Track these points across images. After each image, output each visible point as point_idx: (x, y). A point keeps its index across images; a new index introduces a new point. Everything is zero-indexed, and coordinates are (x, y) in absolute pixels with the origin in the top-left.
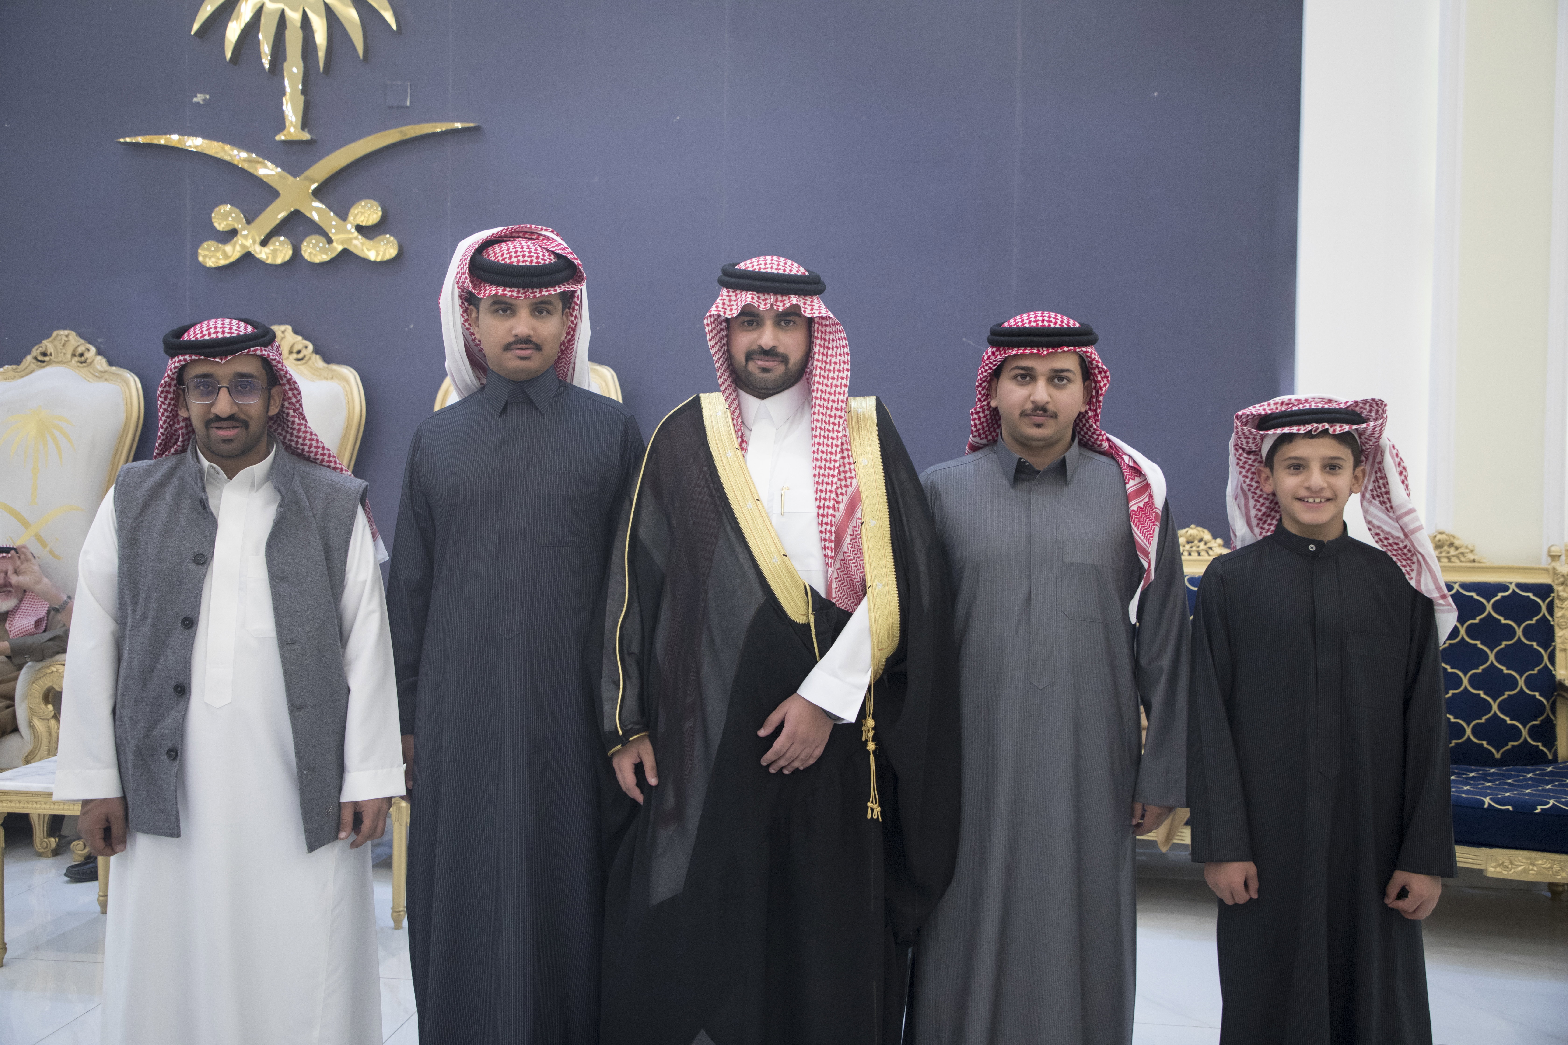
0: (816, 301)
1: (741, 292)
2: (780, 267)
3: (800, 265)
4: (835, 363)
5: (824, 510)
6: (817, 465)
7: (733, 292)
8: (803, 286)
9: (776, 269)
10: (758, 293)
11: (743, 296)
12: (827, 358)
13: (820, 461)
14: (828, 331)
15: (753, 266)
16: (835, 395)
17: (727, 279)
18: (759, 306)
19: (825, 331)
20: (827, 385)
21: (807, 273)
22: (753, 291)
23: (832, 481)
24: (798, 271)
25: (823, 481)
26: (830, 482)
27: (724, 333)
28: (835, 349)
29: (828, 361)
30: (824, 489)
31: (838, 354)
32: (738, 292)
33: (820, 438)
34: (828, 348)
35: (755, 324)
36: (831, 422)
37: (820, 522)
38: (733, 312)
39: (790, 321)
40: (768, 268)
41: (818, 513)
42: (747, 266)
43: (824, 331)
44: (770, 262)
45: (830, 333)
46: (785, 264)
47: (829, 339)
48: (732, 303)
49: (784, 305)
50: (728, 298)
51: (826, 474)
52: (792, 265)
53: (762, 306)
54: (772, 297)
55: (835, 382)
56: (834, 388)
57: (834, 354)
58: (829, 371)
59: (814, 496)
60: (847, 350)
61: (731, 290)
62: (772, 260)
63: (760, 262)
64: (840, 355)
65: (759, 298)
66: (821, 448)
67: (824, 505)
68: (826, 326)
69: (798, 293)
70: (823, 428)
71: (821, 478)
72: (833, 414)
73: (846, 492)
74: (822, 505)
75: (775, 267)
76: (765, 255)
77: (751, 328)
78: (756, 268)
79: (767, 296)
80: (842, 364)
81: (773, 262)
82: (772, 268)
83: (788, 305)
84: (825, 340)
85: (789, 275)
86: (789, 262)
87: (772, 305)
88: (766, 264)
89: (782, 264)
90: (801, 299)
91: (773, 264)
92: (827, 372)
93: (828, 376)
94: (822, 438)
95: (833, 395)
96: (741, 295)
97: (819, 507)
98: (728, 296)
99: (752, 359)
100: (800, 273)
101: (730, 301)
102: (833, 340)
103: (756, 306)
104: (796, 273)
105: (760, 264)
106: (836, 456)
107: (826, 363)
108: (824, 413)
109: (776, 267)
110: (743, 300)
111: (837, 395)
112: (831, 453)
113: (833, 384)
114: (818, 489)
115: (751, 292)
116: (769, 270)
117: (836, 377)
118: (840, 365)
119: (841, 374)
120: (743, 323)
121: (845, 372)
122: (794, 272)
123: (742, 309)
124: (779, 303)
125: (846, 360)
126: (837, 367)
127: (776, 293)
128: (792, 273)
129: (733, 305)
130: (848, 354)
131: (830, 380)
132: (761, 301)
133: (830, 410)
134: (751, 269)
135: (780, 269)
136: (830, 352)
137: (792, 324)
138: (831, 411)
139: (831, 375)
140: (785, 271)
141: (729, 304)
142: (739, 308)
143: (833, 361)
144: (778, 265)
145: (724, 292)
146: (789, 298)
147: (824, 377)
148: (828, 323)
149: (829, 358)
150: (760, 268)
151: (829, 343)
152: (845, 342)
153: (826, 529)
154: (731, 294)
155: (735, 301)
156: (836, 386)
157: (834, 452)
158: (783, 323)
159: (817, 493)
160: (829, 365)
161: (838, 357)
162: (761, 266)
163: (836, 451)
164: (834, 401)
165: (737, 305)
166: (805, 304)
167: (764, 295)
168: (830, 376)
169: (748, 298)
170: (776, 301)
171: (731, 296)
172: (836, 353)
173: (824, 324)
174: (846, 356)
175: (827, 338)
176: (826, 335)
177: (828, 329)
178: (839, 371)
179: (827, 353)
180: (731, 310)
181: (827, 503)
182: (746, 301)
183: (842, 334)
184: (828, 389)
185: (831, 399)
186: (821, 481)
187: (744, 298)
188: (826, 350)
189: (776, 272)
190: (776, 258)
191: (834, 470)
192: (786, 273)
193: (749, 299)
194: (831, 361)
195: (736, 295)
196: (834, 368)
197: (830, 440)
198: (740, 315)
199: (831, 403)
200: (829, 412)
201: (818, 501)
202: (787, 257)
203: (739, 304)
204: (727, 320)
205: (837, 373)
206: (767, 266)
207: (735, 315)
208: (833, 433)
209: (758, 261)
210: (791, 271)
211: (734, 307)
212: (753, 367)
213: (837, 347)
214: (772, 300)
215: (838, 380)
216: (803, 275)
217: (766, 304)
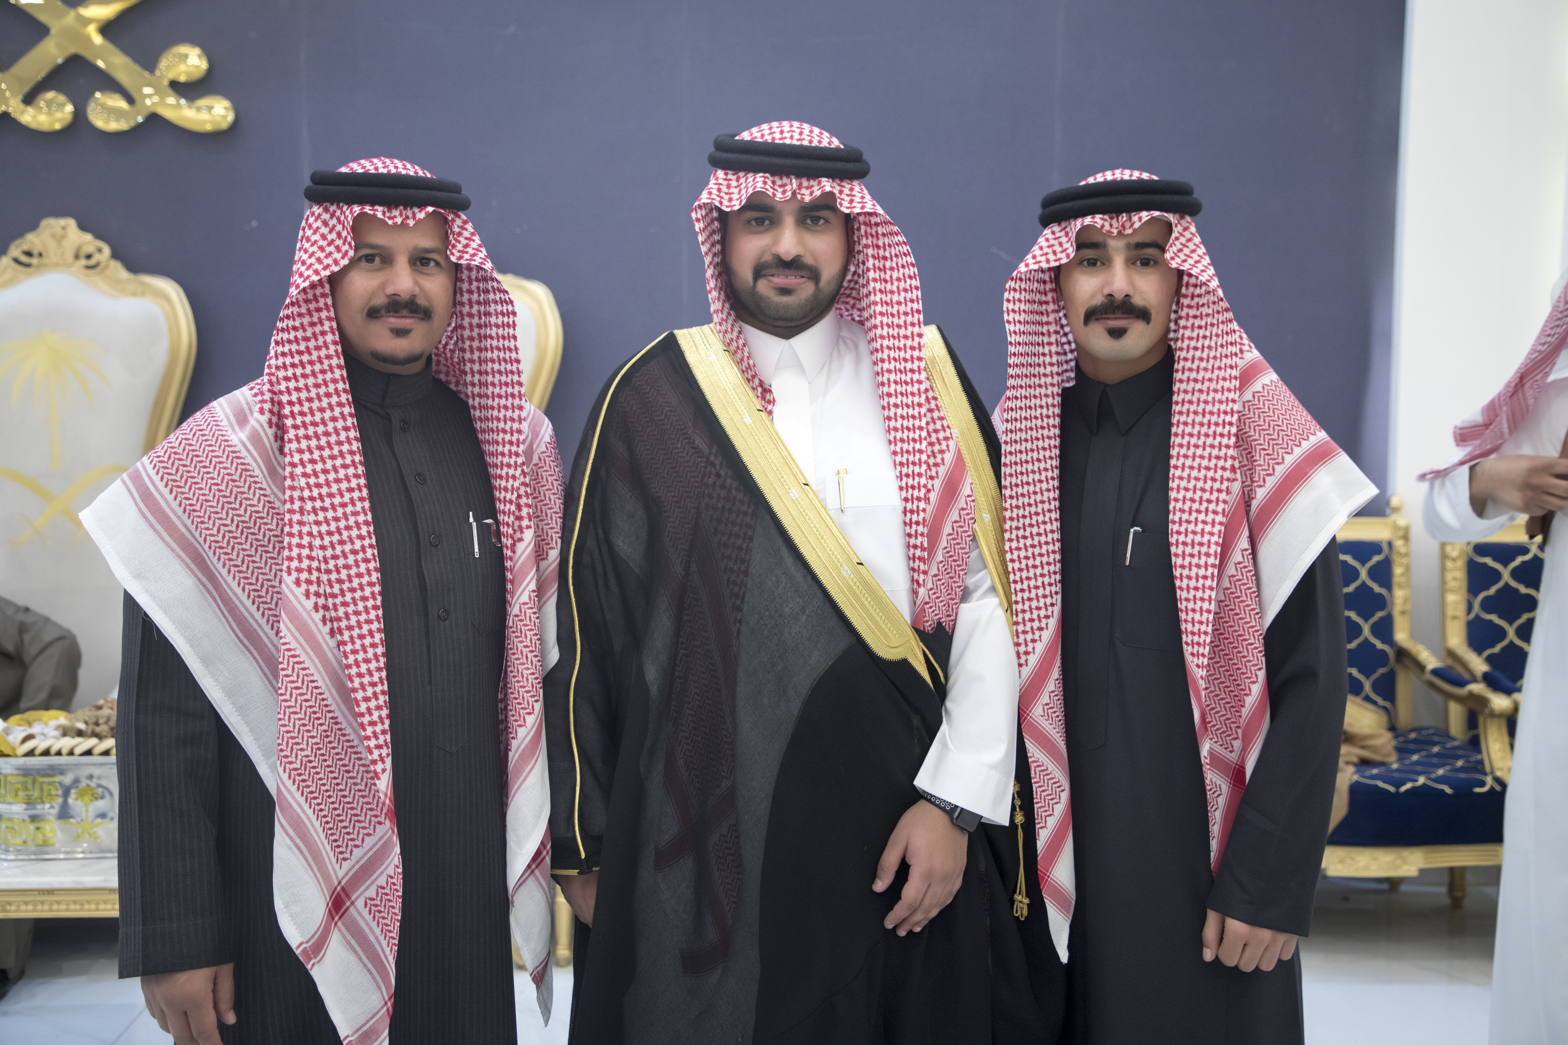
0: (857, 188)
1: (746, 175)
2: (804, 136)
3: (832, 134)
4: (899, 279)
5: (913, 503)
6: (898, 438)
7: (734, 174)
8: (839, 165)
9: (798, 140)
10: (772, 175)
11: (750, 180)
12: (885, 273)
13: (900, 432)
14: (880, 232)
15: (763, 136)
16: (906, 328)
17: (724, 155)
18: (774, 195)
19: (877, 232)
20: (893, 315)
21: (842, 147)
22: (765, 172)
23: (920, 459)
24: (829, 143)
25: (908, 460)
26: (917, 461)
27: (717, 237)
28: (894, 259)
29: (888, 278)
30: (910, 473)
31: (900, 265)
32: (741, 174)
33: (897, 397)
34: (885, 258)
35: (767, 222)
36: (908, 369)
37: (908, 521)
38: (733, 203)
39: (819, 218)
40: (785, 138)
41: (905, 508)
42: (754, 135)
43: (874, 233)
44: (789, 129)
45: (884, 235)
46: (811, 132)
47: (884, 244)
48: (732, 190)
49: (811, 193)
50: (725, 183)
51: (911, 450)
52: (821, 133)
53: (779, 195)
54: (794, 181)
55: (902, 308)
56: (903, 318)
57: (894, 265)
58: (892, 292)
59: (896, 484)
60: (911, 259)
61: (730, 172)
62: (791, 126)
63: (773, 130)
64: (903, 266)
65: (774, 182)
66: (899, 411)
67: (912, 495)
68: (877, 224)
69: (832, 175)
70: (898, 380)
71: (905, 455)
72: (908, 357)
73: (937, 473)
74: (910, 497)
75: (796, 136)
76: (780, 119)
77: (761, 228)
78: (768, 138)
79: (786, 180)
80: (908, 280)
81: (793, 129)
82: (792, 137)
83: (818, 193)
84: (878, 247)
85: (816, 148)
86: (817, 130)
87: (794, 193)
88: (782, 132)
89: (806, 132)
90: (835, 185)
91: (793, 131)
92: (889, 295)
93: (891, 300)
94: (899, 396)
95: (903, 328)
96: (747, 179)
97: (906, 500)
98: (725, 180)
99: (764, 276)
100: (833, 146)
101: (729, 186)
102: (890, 246)
103: (771, 194)
104: (827, 145)
105: (774, 133)
106: (920, 420)
107: (886, 281)
108: (897, 357)
109: (798, 137)
110: (749, 185)
111: (910, 328)
112: (914, 417)
113: (901, 312)
114: (903, 473)
115: (762, 174)
116: (788, 141)
117: (903, 300)
118: (905, 282)
119: (909, 295)
120: (749, 222)
121: (914, 291)
122: (825, 143)
123: (749, 199)
124: (803, 191)
125: (912, 274)
126: (902, 285)
127: (799, 176)
128: (822, 145)
129: (733, 193)
130: (913, 265)
131: (896, 307)
132: (776, 187)
133: (903, 351)
134: (759, 140)
135: (804, 139)
136: (888, 264)
137: (822, 222)
138: (906, 352)
139: (895, 298)
140: (811, 142)
141: (726, 191)
142: (743, 197)
143: (894, 277)
144: (801, 133)
145: (720, 174)
146: (820, 183)
147: (887, 304)
148: (879, 221)
149: (888, 272)
150: (773, 139)
151: (885, 250)
152: (906, 248)
153: (916, 531)
154: (730, 177)
155: (736, 187)
156: (906, 314)
157: (917, 415)
158: (809, 221)
159: (901, 480)
160: (889, 283)
161: (901, 270)
162: (775, 135)
163: (919, 413)
164: (906, 337)
165: (739, 193)
166: (841, 192)
167: (781, 179)
168: (894, 301)
169: (757, 182)
170: (800, 187)
171: (730, 180)
172: (897, 264)
173: (873, 222)
174: (911, 267)
175: (881, 243)
176: (878, 239)
177: (880, 230)
178: (906, 290)
179: (884, 266)
180: (730, 200)
181: (916, 493)
182: (755, 187)
183: (899, 237)
184: (896, 321)
185: (901, 335)
186: (905, 461)
187: (751, 183)
188: (882, 262)
189: (798, 143)
190: (796, 124)
191: (921, 443)
192: (813, 145)
193: (760, 185)
194: (891, 277)
195: (738, 179)
196: (898, 288)
197: (910, 396)
198: (743, 209)
199: (903, 341)
200: (902, 354)
201: (905, 491)
202: (812, 123)
203: (743, 192)
204: (724, 218)
205: (903, 294)
206: (785, 135)
207: (736, 208)
208: (913, 386)
209: (771, 128)
210: (820, 142)
211: (735, 196)
212: (763, 287)
213: (896, 256)
214: (795, 185)
215: (906, 305)
216: (837, 149)
217: (784, 192)
